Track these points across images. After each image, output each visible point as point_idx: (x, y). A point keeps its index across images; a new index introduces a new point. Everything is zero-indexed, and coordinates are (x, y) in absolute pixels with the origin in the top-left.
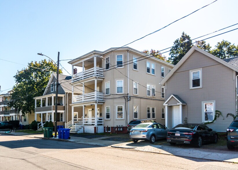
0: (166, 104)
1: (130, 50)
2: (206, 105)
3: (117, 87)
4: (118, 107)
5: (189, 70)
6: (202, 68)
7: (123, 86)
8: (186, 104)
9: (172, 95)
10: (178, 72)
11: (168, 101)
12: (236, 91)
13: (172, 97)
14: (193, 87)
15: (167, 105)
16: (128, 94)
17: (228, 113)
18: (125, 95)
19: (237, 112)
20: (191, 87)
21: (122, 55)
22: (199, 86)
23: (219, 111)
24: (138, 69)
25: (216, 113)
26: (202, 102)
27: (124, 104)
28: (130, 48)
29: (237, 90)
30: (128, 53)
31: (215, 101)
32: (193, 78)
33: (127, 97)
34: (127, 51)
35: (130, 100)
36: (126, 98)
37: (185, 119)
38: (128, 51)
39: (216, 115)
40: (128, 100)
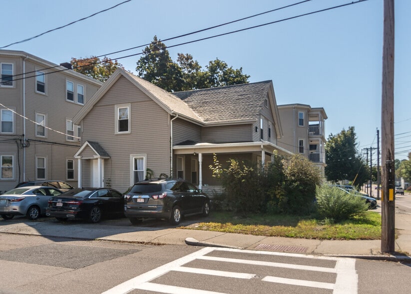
0: (79, 155)
1: (28, 57)
2: (136, 160)
3: (1, 120)
4: (3, 157)
5: (114, 105)
6: (131, 103)
7: (13, 121)
8: (110, 157)
9: (87, 143)
10: (100, 106)
11: (82, 152)
12: (170, 141)
13: (87, 145)
14: (120, 131)
15: (79, 157)
16: (23, 135)
17: (161, 173)
18: (18, 137)
19: (172, 172)
20: (117, 132)
21: (13, 64)
22: (127, 130)
23: (152, 169)
24: (47, 93)
25: (147, 173)
26: (131, 155)
27: (16, 153)
28: (27, 53)
29: (172, 140)
30: (24, 62)
31: (146, 154)
32: (120, 118)
33: (21, 140)
34: (21, 59)
35: (26, 147)
36: (19, 142)
37: (108, 182)
38: (23, 58)
39: (147, 175)
40: (24, 147)
